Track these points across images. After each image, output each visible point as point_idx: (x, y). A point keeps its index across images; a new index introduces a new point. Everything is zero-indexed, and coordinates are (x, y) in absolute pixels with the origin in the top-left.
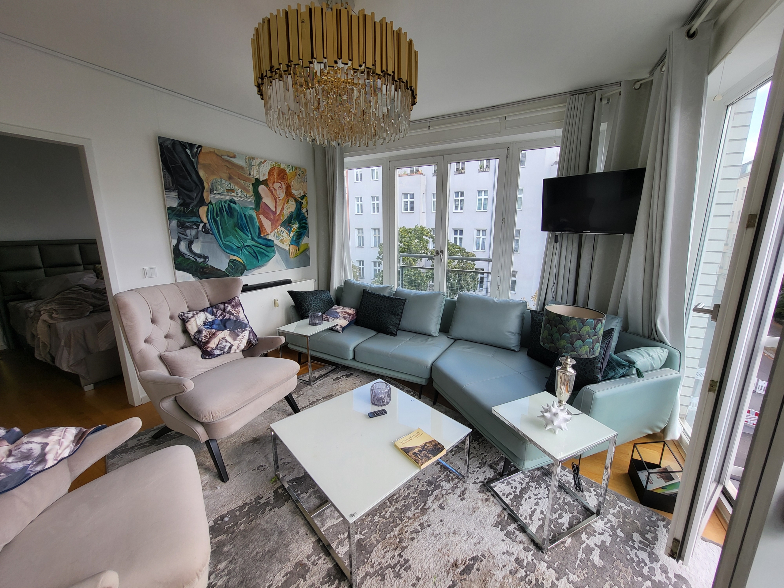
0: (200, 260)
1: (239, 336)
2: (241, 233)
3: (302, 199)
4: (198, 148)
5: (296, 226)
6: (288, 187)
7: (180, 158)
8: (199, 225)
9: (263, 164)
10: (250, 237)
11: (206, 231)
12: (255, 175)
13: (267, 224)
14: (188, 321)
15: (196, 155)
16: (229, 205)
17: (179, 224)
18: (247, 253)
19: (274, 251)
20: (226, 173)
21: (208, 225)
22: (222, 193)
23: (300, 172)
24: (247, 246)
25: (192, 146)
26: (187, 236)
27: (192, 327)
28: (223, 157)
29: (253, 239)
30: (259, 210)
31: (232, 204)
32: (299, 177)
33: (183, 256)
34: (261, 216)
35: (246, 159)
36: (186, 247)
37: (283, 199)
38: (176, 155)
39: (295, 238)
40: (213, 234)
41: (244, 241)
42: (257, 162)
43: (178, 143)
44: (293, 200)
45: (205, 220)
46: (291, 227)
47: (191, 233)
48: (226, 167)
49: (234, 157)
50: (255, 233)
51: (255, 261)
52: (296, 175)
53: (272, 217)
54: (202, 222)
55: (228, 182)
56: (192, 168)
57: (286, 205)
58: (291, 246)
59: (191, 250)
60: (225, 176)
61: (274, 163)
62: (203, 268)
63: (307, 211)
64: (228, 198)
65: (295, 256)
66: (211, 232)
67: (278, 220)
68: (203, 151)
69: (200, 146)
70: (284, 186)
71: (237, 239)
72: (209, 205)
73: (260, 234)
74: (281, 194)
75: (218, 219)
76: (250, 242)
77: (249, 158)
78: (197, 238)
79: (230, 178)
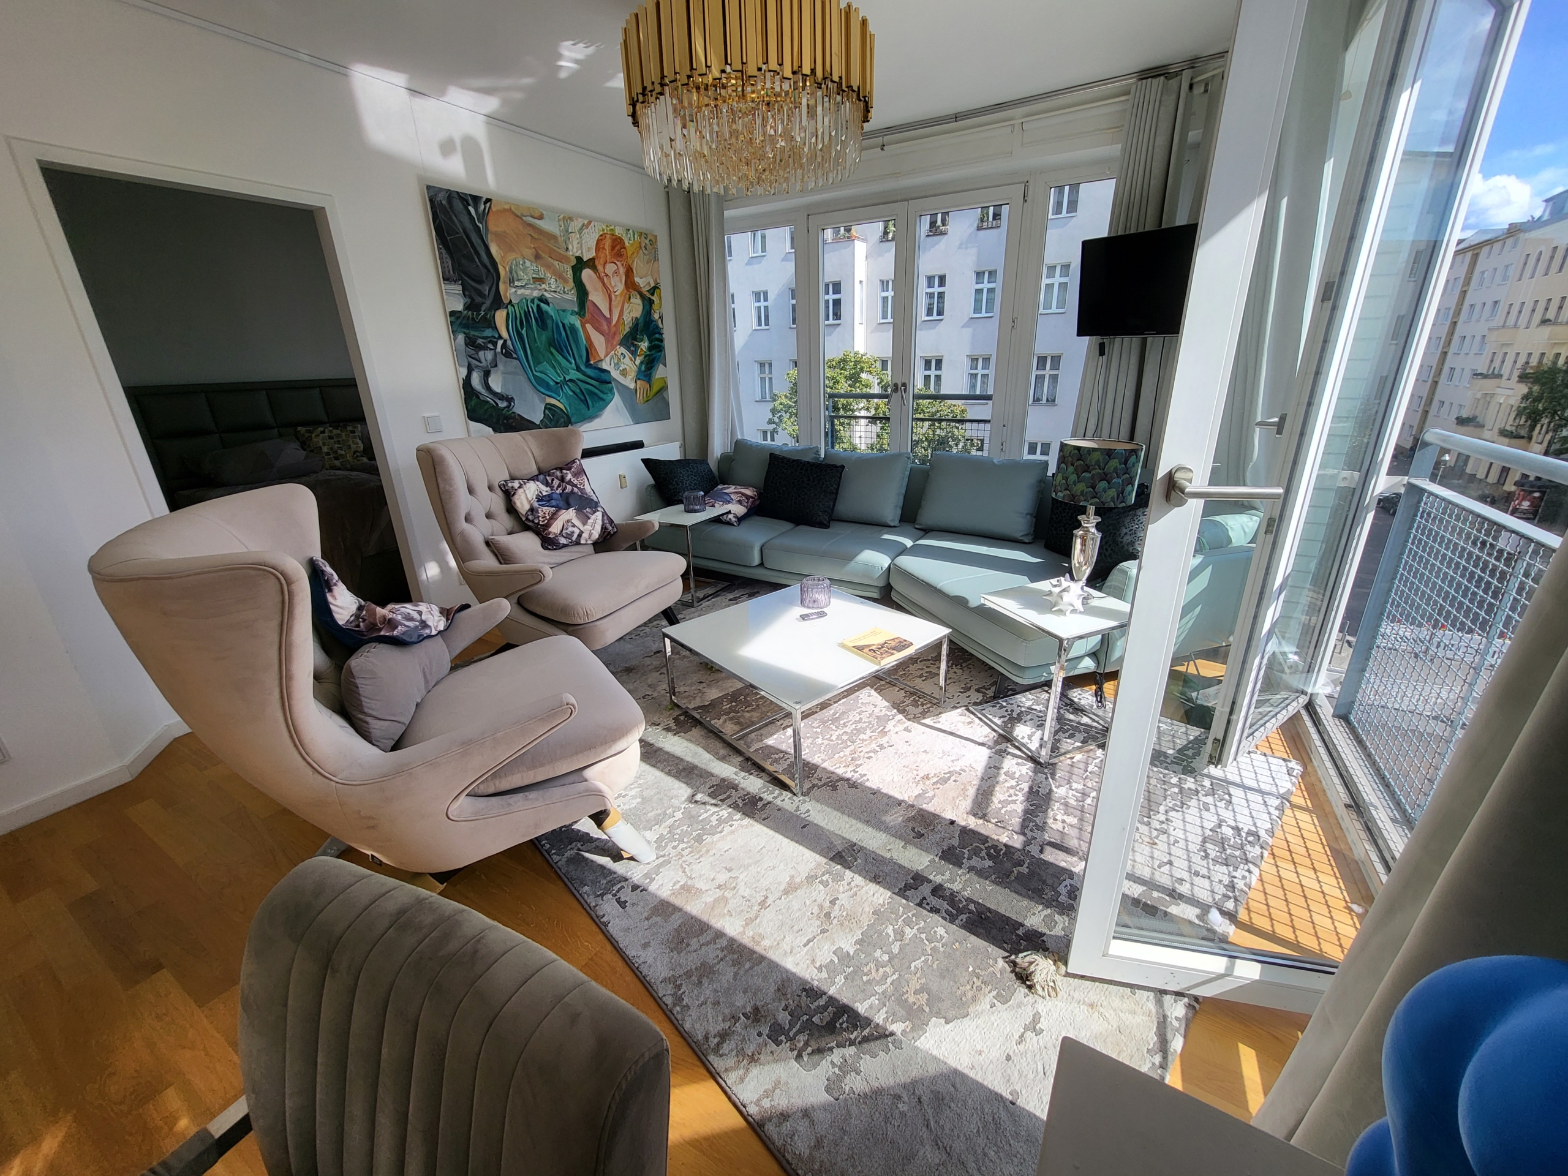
0: (502, 404)
1: (589, 518)
2: (560, 358)
3: (653, 294)
4: (485, 203)
5: (644, 345)
6: (629, 272)
7: (460, 221)
8: (496, 343)
9: (587, 228)
10: (574, 365)
11: (508, 354)
12: (575, 250)
13: (599, 341)
14: (514, 494)
15: (484, 216)
16: (538, 306)
17: (468, 341)
18: (571, 393)
19: (611, 390)
20: (530, 248)
21: (509, 343)
22: (526, 284)
23: (647, 241)
24: (571, 380)
25: (476, 199)
26: (481, 362)
27: (522, 503)
28: (524, 218)
29: (578, 369)
30: (584, 315)
31: (542, 305)
32: (646, 252)
33: (478, 397)
34: (588, 326)
35: (559, 220)
36: (480, 381)
37: (621, 294)
38: (454, 217)
39: (643, 368)
40: (518, 359)
41: (565, 371)
42: (575, 225)
43: (456, 195)
44: (638, 296)
45: (505, 334)
46: (637, 347)
47: (486, 356)
48: (530, 238)
49: (541, 217)
50: (581, 357)
51: (583, 406)
52: (640, 247)
53: (606, 327)
54: (500, 337)
55: (535, 265)
56: (479, 241)
57: (626, 305)
58: (638, 382)
59: (488, 388)
60: (529, 253)
61: (604, 227)
62: (507, 418)
63: (661, 317)
64: (536, 294)
65: (645, 399)
66: (515, 356)
67: (615, 334)
68: (494, 209)
69: (488, 200)
70: (622, 270)
71: (554, 368)
72: (509, 306)
73: (588, 360)
74: (618, 285)
75: (524, 332)
76: (574, 375)
77: (564, 218)
78: (496, 366)
79: (537, 257)
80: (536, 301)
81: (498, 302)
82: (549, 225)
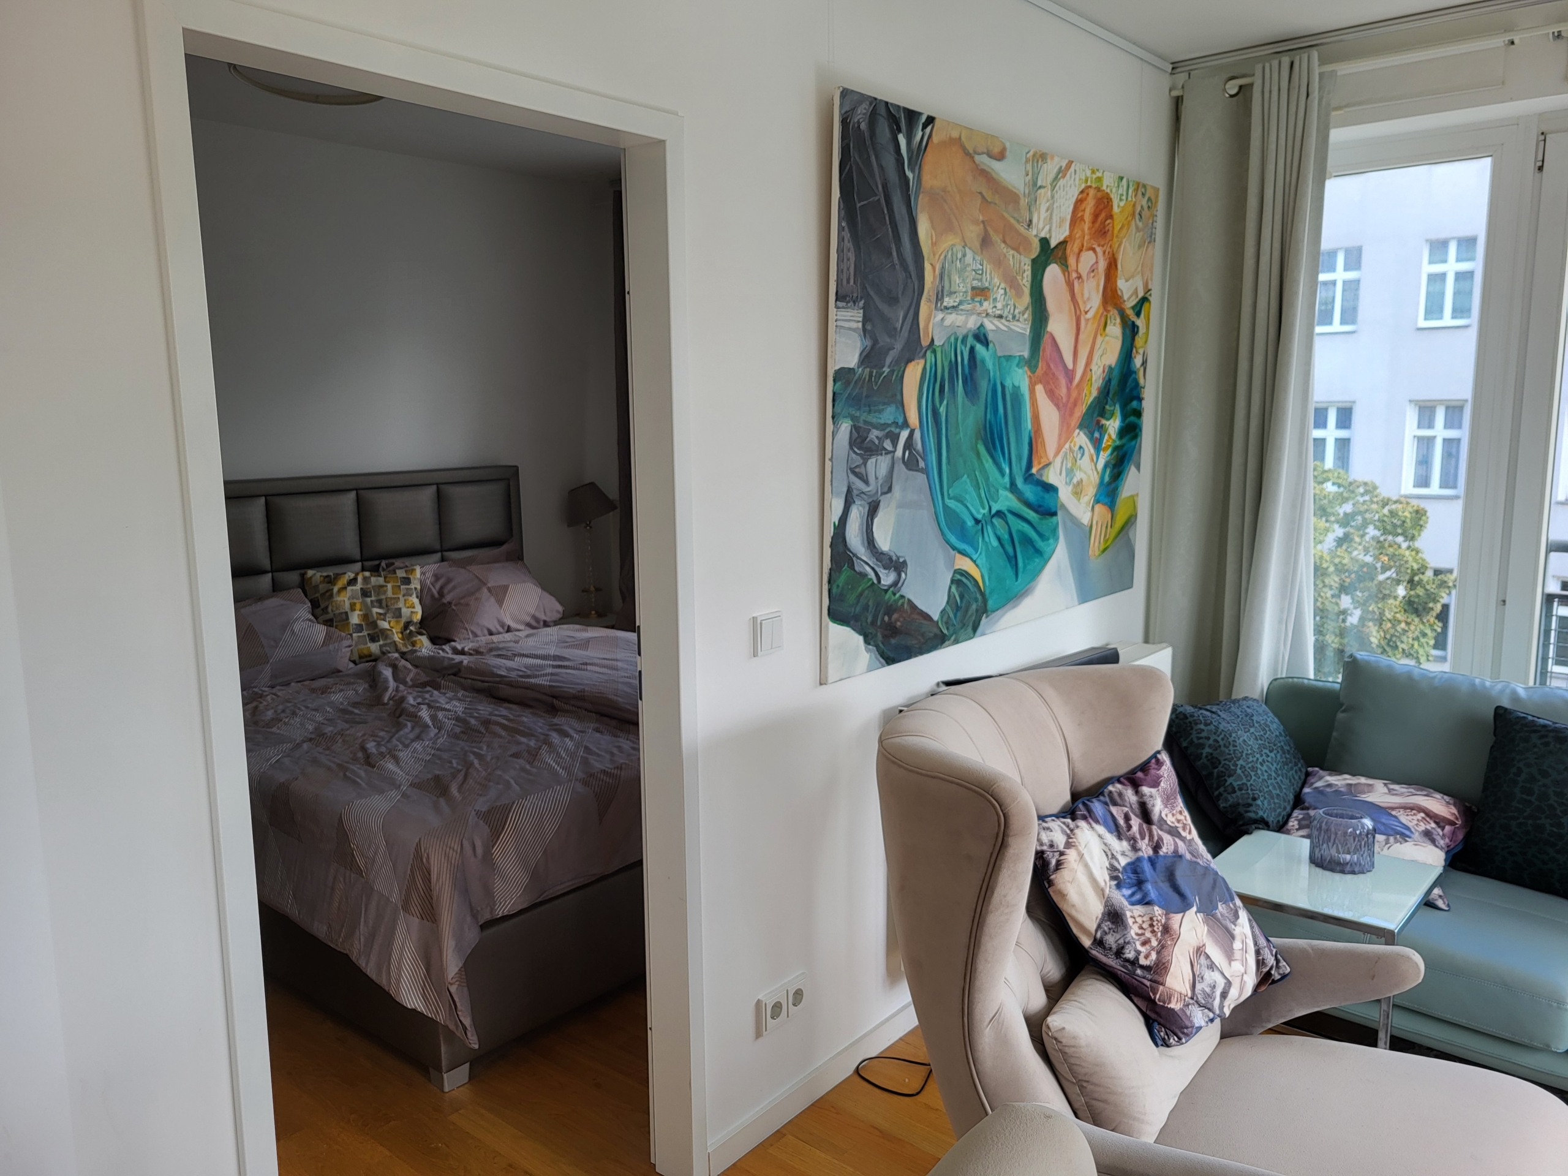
0: (887, 578)
1: (1229, 934)
2: (988, 463)
3: (1138, 314)
4: (925, 126)
5: (1113, 425)
6: (1112, 265)
7: (881, 167)
8: (898, 436)
9: (1064, 177)
10: (1007, 479)
11: (911, 464)
12: (1041, 225)
13: (1050, 417)
14: (1059, 864)
15: (918, 153)
16: (972, 350)
17: (855, 435)
18: (995, 543)
19: (1054, 531)
20: (975, 222)
21: (917, 435)
22: (961, 303)
23: (1144, 202)
24: (999, 514)
25: (912, 115)
26: (866, 482)
27: (1081, 894)
28: (977, 158)
29: (1013, 487)
30: (1036, 366)
31: (979, 347)
32: (1140, 224)
33: (852, 566)
34: (1039, 388)
35: (1027, 161)
36: (861, 529)
37: (1094, 317)
38: (873, 159)
39: (1107, 478)
40: (925, 471)
41: (992, 496)
42: (1049, 169)
43: (882, 110)
44: (1118, 320)
45: (913, 418)
46: (1102, 429)
47: (878, 467)
48: (979, 201)
49: (1000, 156)
50: (1020, 458)
51: (1010, 572)
52: (1133, 214)
53: (1063, 391)
54: (906, 424)
55: (978, 258)
56: (904, 211)
57: (1099, 339)
58: (1098, 507)
59: (870, 542)
60: (973, 232)
61: (1089, 173)
62: (890, 610)
63: (1144, 363)
64: (972, 323)
65: (1102, 547)
66: (922, 464)
67: (1075, 404)
68: (935, 139)
69: (931, 120)
70: (1102, 265)
71: (977, 487)
72: (929, 353)
73: (1030, 465)
74: (1092, 295)
75: (942, 410)
76: (1006, 500)
77: (1034, 155)
78: (890, 490)
79: (985, 242)
80: (970, 341)
81: (913, 348)
82: (1010, 173)
